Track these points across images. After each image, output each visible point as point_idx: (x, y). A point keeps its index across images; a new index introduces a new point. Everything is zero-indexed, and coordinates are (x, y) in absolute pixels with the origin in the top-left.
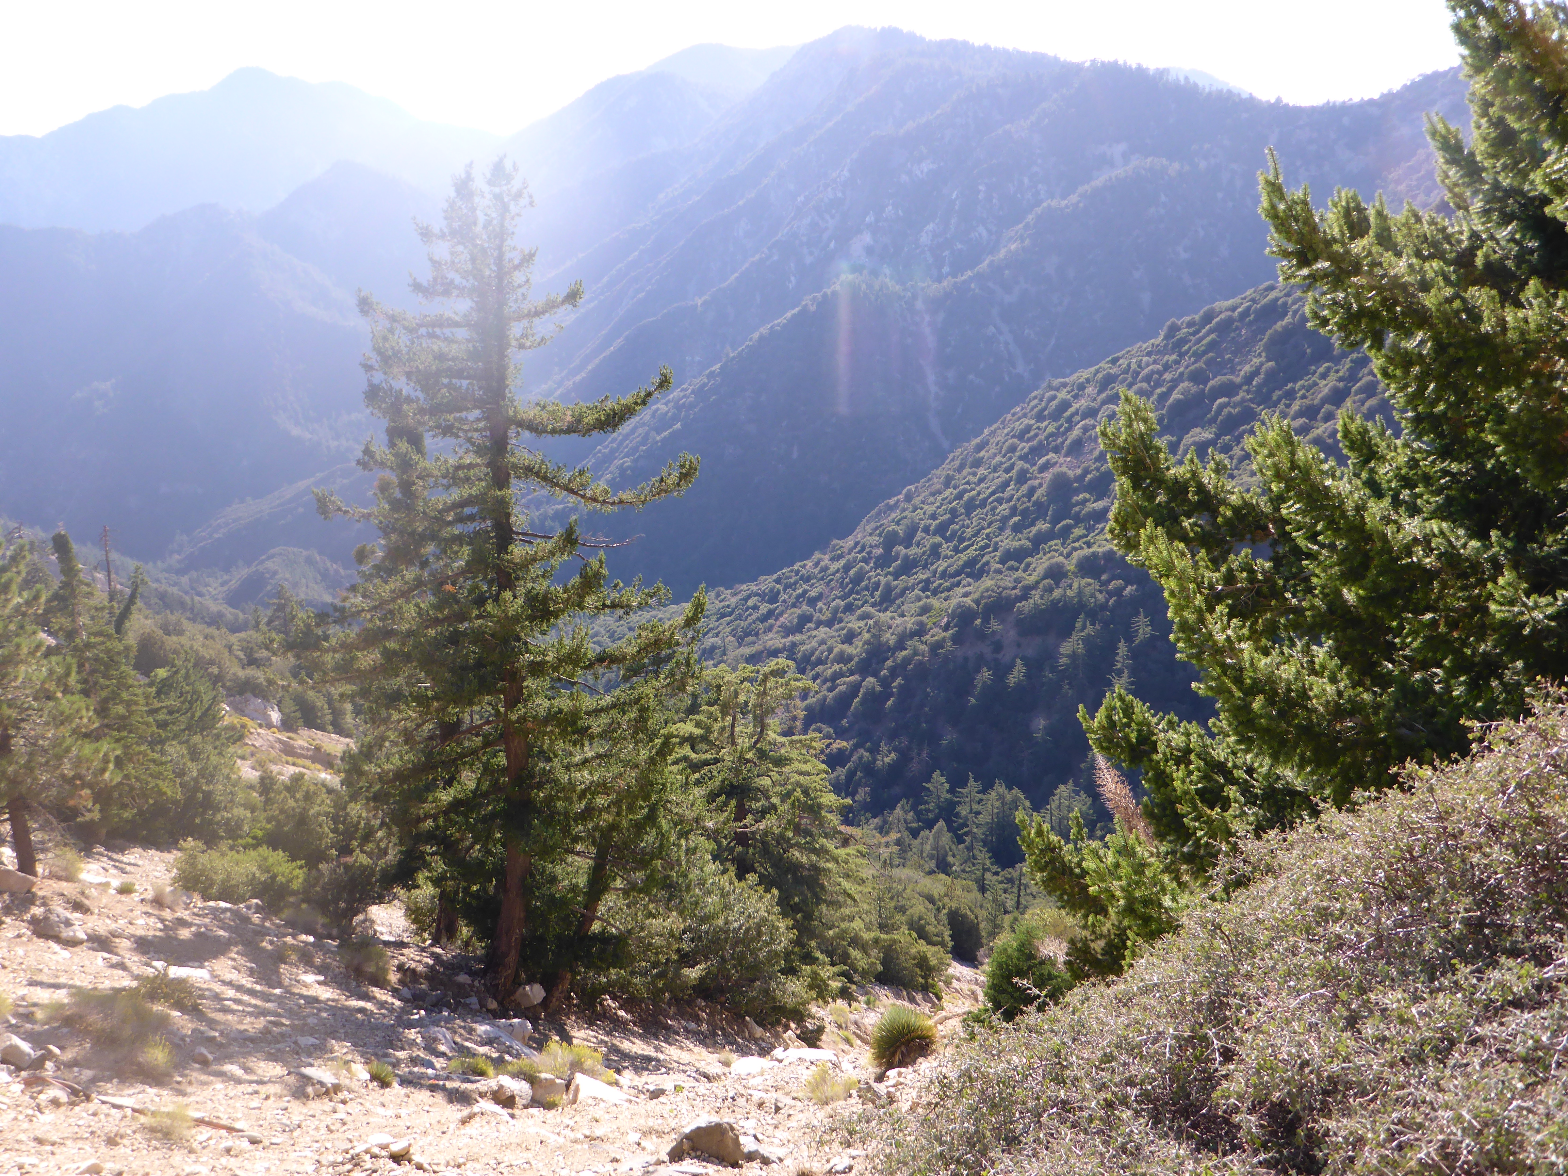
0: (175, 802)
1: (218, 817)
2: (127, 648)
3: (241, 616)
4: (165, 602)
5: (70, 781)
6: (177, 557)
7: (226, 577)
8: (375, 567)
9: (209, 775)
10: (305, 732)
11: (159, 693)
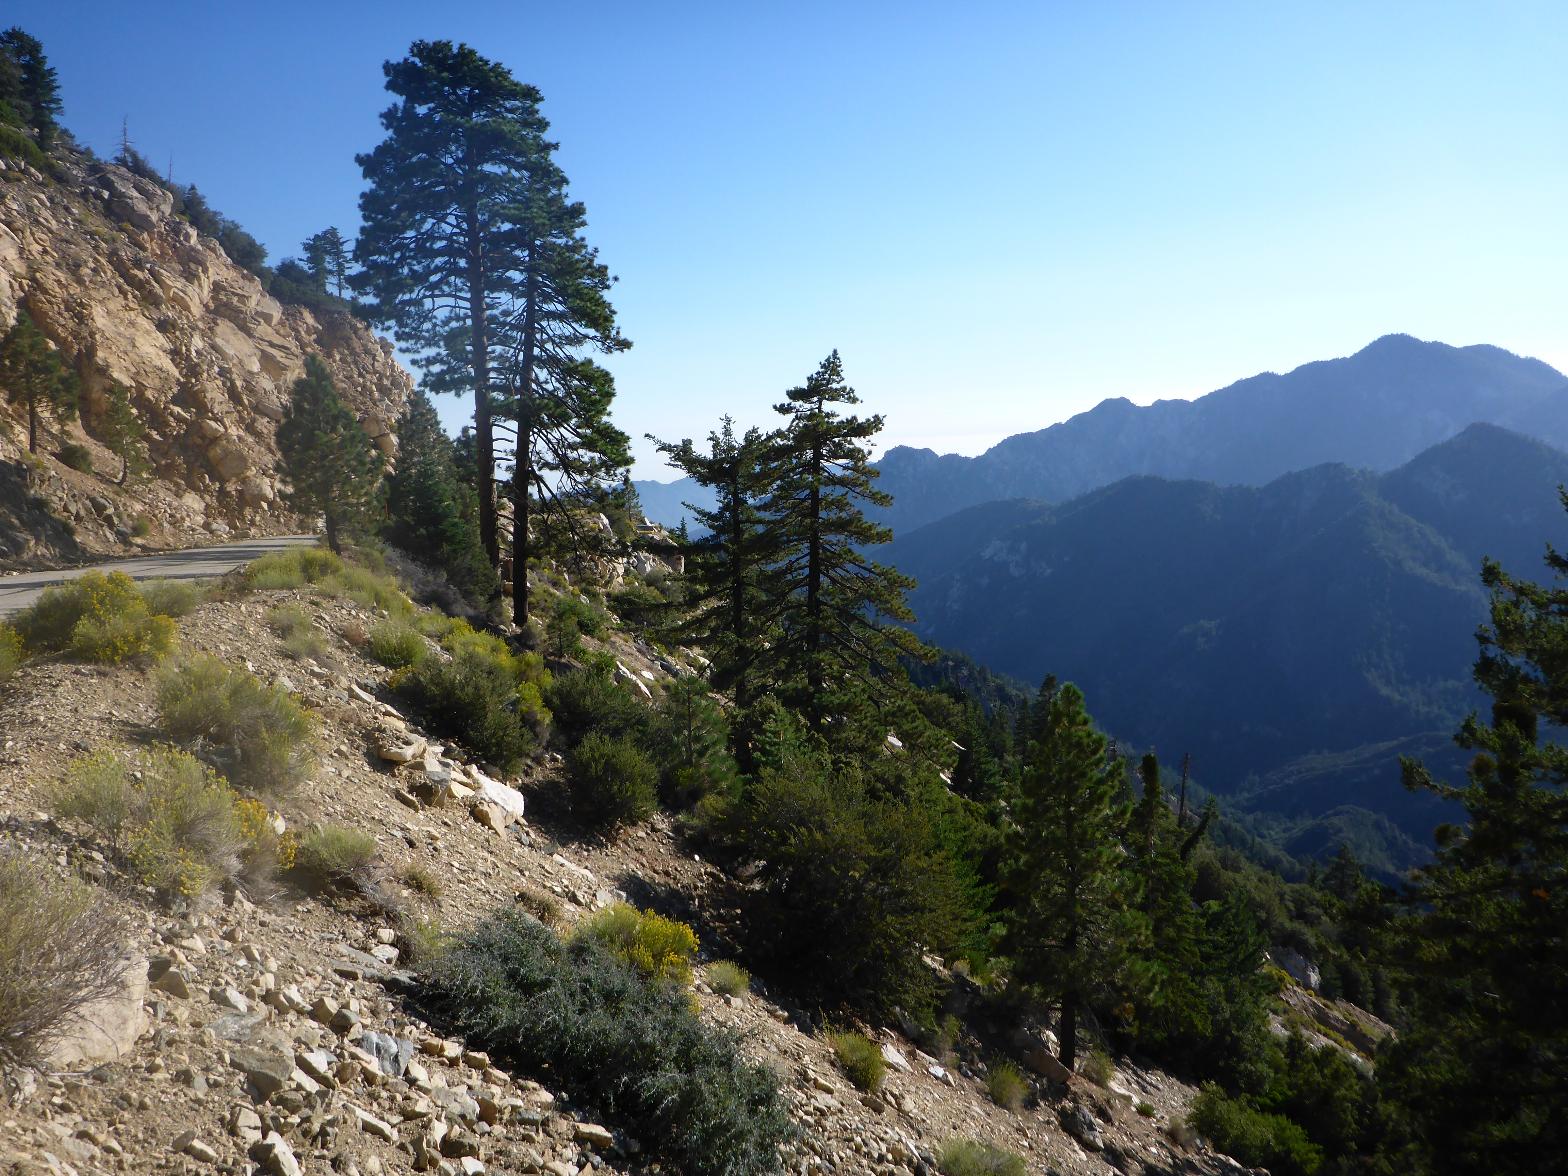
0: (1204, 1037)
1: (1242, 1066)
2: (1189, 875)
3: (1297, 866)
4: (1228, 837)
5: (1118, 990)
6: (1246, 795)
7: (1289, 825)
8: (1457, 851)
9: (1241, 1020)
10: (1343, 1004)
11: (1209, 925)
